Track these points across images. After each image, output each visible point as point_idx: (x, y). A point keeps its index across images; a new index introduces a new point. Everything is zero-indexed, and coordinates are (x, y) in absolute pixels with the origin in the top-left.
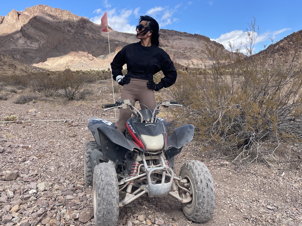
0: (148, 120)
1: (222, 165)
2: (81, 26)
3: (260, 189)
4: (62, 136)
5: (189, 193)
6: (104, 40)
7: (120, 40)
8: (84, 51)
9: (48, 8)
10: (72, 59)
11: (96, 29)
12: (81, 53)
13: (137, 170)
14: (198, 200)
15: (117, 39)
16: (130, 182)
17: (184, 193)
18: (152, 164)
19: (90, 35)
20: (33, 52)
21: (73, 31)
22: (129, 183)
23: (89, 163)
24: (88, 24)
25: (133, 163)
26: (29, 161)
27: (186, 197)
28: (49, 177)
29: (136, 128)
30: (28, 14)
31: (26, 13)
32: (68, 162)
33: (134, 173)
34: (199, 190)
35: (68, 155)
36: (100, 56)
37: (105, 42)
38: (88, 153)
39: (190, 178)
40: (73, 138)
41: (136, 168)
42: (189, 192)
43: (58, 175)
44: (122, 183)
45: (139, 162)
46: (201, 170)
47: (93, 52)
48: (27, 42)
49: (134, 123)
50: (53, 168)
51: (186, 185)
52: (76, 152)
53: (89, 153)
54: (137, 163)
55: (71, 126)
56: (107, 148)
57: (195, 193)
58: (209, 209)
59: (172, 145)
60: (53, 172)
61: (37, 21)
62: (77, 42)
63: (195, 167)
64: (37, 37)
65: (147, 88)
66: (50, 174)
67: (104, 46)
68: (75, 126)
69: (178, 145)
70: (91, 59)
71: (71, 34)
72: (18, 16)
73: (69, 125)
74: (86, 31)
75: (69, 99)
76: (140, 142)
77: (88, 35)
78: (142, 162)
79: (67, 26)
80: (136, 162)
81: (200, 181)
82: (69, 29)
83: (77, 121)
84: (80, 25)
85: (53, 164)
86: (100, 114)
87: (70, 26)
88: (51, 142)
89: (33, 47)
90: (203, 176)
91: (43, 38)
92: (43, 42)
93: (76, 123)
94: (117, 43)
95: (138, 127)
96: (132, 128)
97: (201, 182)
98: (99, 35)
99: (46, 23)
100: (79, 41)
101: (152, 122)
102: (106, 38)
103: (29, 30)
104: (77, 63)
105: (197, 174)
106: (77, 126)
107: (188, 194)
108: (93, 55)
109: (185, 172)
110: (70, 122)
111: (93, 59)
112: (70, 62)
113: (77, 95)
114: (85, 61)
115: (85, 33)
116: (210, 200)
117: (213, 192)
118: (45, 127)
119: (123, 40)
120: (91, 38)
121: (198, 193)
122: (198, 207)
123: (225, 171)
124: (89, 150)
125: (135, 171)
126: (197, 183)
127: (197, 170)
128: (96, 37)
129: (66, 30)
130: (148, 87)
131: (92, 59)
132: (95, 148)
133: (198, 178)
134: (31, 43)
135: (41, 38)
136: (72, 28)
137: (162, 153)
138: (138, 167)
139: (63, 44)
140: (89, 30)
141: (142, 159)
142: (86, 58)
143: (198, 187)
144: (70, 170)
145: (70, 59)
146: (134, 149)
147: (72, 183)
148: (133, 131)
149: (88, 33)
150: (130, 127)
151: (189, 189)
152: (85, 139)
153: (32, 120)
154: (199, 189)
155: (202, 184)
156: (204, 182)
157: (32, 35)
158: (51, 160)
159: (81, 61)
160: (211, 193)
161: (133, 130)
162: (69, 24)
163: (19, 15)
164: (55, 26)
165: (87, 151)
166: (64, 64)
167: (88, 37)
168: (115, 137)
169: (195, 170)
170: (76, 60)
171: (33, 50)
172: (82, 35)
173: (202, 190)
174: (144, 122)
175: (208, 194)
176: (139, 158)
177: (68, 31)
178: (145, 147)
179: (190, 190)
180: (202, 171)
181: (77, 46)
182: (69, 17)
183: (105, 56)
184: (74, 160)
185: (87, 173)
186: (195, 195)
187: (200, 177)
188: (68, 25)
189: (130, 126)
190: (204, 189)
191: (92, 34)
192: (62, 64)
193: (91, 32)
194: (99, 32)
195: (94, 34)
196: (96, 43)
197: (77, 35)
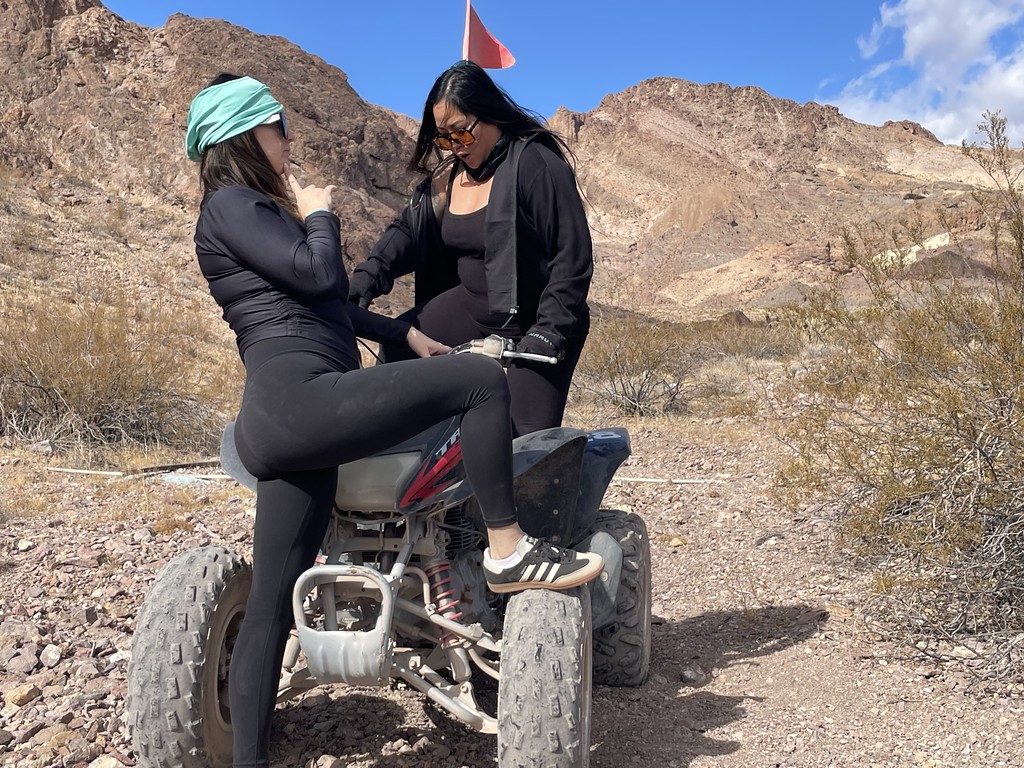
2: (806, 140)
6: (901, 189)
7: (970, 183)
9: (681, 88)
10: (765, 273)
11: (866, 147)
12: (800, 246)
15: (956, 177)
19: (841, 172)
20: (621, 255)
21: (771, 163)
24: (834, 129)
30: (610, 120)
31: (603, 116)
37: (903, 193)
48: (603, 218)
61: (641, 138)
62: (787, 206)
64: (637, 200)
67: (898, 211)
70: (843, 267)
71: (761, 175)
72: (577, 131)
74: (824, 158)
77: (832, 173)
79: (747, 147)
82: (758, 155)
84: (799, 137)
89: (622, 239)
91: (658, 200)
92: (656, 215)
94: (959, 193)
98: (879, 168)
99: (670, 145)
100: (796, 201)
102: (908, 180)
103: (611, 178)
104: (782, 288)
111: (852, 266)
112: (756, 287)
114: (815, 278)
115: (821, 166)
119: (983, 179)
120: (845, 183)
128: (864, 179)
129: (745, 164)
131: (847, 267)
134: (616, 223)
135: (652, 203)
136: (768, 153)
139: (731, 219)
140: (838, 151)
142: (820, 268)
145: (755, 272)
149: (834, 166)
157: (619, 194)
159: (800, 280)
162: (755, 136)
163: (578, 124)
164: (702, 153)
166: (733, 294)
167: (831, 181)
170: (778, 275)
171: (621, 248)
172: (806, 177)
177: (752, 164)
181: (786, 220)
182: (757, 110)
188: (751, 143)
191: (847, 168)
192: (725, 296)
193: (846, 160)
194: (880, 157)
195: (857, 169)
196: (866, 200)
197: (787, 179)
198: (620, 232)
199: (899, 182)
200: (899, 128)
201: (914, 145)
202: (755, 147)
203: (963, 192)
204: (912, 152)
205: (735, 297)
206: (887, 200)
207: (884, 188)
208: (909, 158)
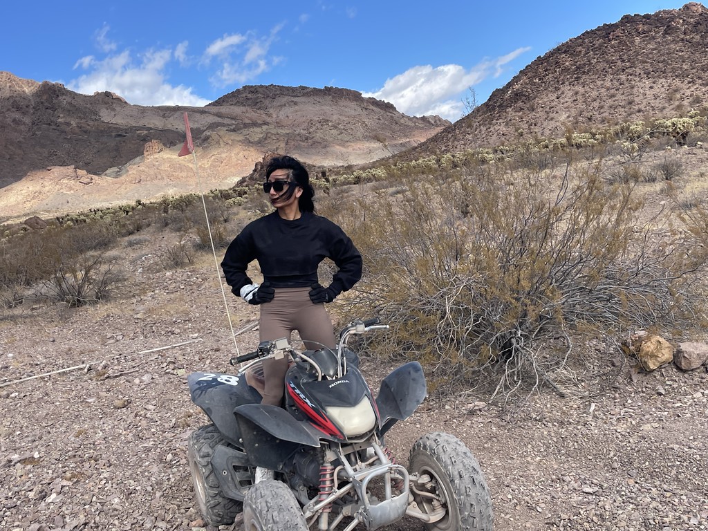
0: (331, 373)
1: (472, 413)
2: (46, 104)
3: (559, 451)
4: (97, 410)
5: (438, 500)
6: (112, 132)
7: (150, 126)
8: (63, 164)
10: (38, 188)
11: (86, 108)
12: (57, 170)
13: (332, 481)
14: (461, 514)
15: (141, 124)
16: (324, 508)
17: (426, 502)
18: (359, 461)
19: (74, 123)
21: (27, 120)
22: (321, 511)
23: (211, 478)
24: (64, 97)
25: (321, 468)
26: (54, 496)
27: (434, 510)
28: (116, 522)
29: (311, 394)
32: (143, 476)
33: (327, 489)
34: (459, 494)
35: (135, 458)
36: (107, 172)
37: (113, 134)
38: (203, 457)
39: (435, 472)
40: (124, 410)
41: (328, 476)
42: (437, 498)
43: (136, 514)
44: (308, 514)
45: (332, 463)
46: (454, 454)
47: (87, 164)
49: (303, 384)
50: (117, 500)
51: (429, 486)
52: (152, 448)
53: (208, 455)
54: (329, 467)
55: (107, 378)
56: (257, 445)
57: (454, 501)
58: (484, 525)
59: (390, 414)
60: (121, 508)
62: (43, 146)
63: (442, 450)
65: (311, 302)
66: (115, 513)
67: (113, 144)
68: (116, 377)
69: (402, 413)
70: (86, 181)
71: (22, 127)
73: (102, 378)
74: (61, 115)
75: (73, 305)
76: (329, 424)
77: (68, 124)
78: (337, 463)
79: (8, 110)
80: (325, 465)
81: (458, 476)
82: (17, 115)
83: (116, 362)
84: (42, 103)
85: (113, 490)
86: (163, 332)
87: (18, 109)
88: (80, 433)
90: (461, 465)
93: (116, 368)
94: (145, 132)
95: (314, 392)
96: (302, 396)
97: (461, 476)
98: (96, 120)
100: (48, 143)
101: (340, 375)
102: (115, 126)
104: (51, 197)
105: (449, 462)
106: (121, 375)
107: (435, 503)
108: (89, 172)
109: (423, 460)
110: (100, 368)
111: (92, 179)
112: (33, 198)
113: (88, 290)
114: (71, 188)
115: (60, 120)
116: (483, 508)
117: (486, 491)
118: (47, 394)
119: (157, 123)
120: (77, 130)
121: (460, 499)
122: (464, 527)
123: (482, 425)
124: (206, 449)
125: (328, 483)
126: (452, 481)
127: (448, 453)
128: (88, 127)
129: (9, 121)
130: (312, 300)
131: (89, 180)
132: (216, 443)
133: (453, 470)
136: (24, 113)
137: (374, 434)
138: (332, 475)
139: (8, 157)
140: (69, 111)
141: (338, 456)
142: (73, 182)
143: (455, 489)
144: (158, 494)
145: (31, 189)
146: (321, 440)
147: (174, 527)
148: (306, 403)
149: (68, 119)
150: (298, 394)
151: (437, 492)
152: (153, 407)
153: (5, 381)
154: (459, 492)
155: (463, 481)
156: (466, 476)
158: (104, 482)
159: (62, 191)
160: (483, 493)
161: (307, 401)
162: (13, 103)
165: (202, 454)
166: (18, 204)
167: (68, 129)
168: (278, 425)
169: (442, 456)
170: (47, 189)
172: (51, 127)
173: (466, 492)
174: (324, 378)
175: (479, 498)
176: (330, 456)
177: (14, 121)
178: (342, 433)
179: (438, 495)
180: (458, 454)
181: (44, 155)
182: (10, 87)
183: (120, 168)
184: (155, 469)
185: (210, 499)
186: (454, 504)
187: (456, 467)
188: (11, 107)
189: (297, 391)
190: (468, 490)
191: (77, 121)
192: (14, 206)
193: (75, 116)
194: (96, 113)
195: (83, 121)
196: (92, 140)
197: (39, 129)
199: (109, 128)
200: (103, 97)
201: (114, 105)
202: (14, 110)
203: (147, 132)
204: (114, 110)
205: (21, 206)
206: (105, 139)
207: (102, 131)
208: (113, 113)
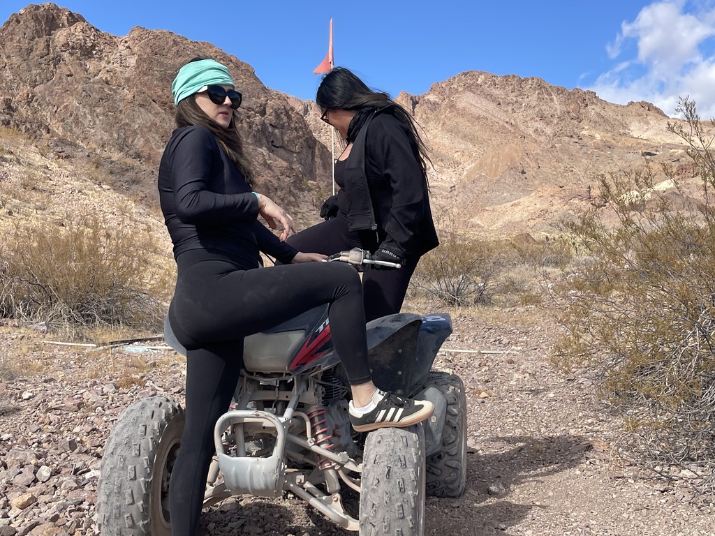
2: (573, 114)
6: (640, 149)
9: (486, 79)
10: (545, 206)
11: (616, 119)
12: (569, 188)
19: (598, 136)
20: (445, 193)
21: (549, 131)
24: (593, 107)
30: (437, 100)
31: (432, 98)
37: (641, 152)
61: (458, 113)
62: (560, 160)
64: (456, 155)
67: (638, 163)
70: (599, 202)
71: (542, 138)
72: (414, 108)
74: (586, 127)
77: (591, 137)
79: (532, 119)
82: (540, 125)
84: (568, 112)
87: (542, 118)
89: (445, 182)
91: (470, 156)
92: (469, 166)
94: (681, 151)
98: (624, 134)
99: (478, 118)
100: (566, 157)
102: (645, 142)
103: (438, 140)
104: (557, 217)
112: (539, 217)
114: (580, 210)
115: (584, 132)
120: (601, 144)
128: (614, 142)
129: (531, 131)
134: (441, 172)
135: (466, 158)
136: (547, 123)
139: (521, 169)
140: (595, 122)
142: (584, 203)
145: (538, 206)
149: (593, 133)
157: (443, 152)
159: (570, 212)
162: (538, 112)
163: (415, 103)
164: (501, 123)
166: (522, 221)
167: (591, 143)
170: (554, 208)
171: (444, 189)
172: (573, 140)
177: (536, 131)
181: (559, 170)
182: (539, 94)
188: (535, 116)
191: (602, 134)
192: (517, 223)
193: (601, 128)
194: (625, 126)
195: (609, 135)
196: (615, 156)
197: (560, 141)
198: (444, 178)
199: (638, 144)
200: (638, 107)
201: (649, 118)
202: (538, 119)
203: (683, 151)
204: (647, 123)
205: (524, 223)
206: (630, 156)
207: (628, 148)
208: (645, 127)
